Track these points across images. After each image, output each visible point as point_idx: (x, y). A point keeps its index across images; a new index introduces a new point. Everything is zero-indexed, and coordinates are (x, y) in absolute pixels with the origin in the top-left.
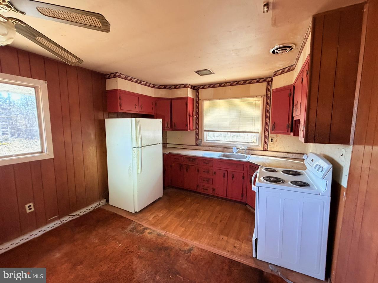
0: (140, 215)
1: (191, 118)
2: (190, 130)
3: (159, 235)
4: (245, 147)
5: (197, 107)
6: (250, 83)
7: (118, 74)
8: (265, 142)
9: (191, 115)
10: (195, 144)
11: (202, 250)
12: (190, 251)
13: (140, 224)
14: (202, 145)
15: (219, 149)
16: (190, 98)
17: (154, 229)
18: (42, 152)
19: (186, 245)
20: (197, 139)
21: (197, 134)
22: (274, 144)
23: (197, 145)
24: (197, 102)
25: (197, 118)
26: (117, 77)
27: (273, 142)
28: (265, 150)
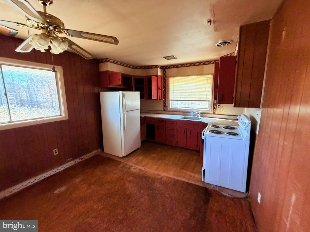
0: (126, 159)
1: (160, 90)
2: (159, 99)
3: (140, 170)
4: (200, 112)
5: (165, 82)
6: (204, 64)
7: (108, 60)
8: (214, 108)
9: (160, 88)
10: (163, 110)
11: (169, 178)
12: (161, 178)
13: (126, 164)
14: (168, 110)
15: (181, 113)
16: (160, 75)
17: (137, 166)
18: (61, 115)
19: (159, 175)
20: (164, 106)
21: (164, 103)
22: (220, 109)
23: (164, 110)
24: (164, 79)
25: (165, 91)
26: (107, 62)
27: (219, 108)
28: (214, 113)
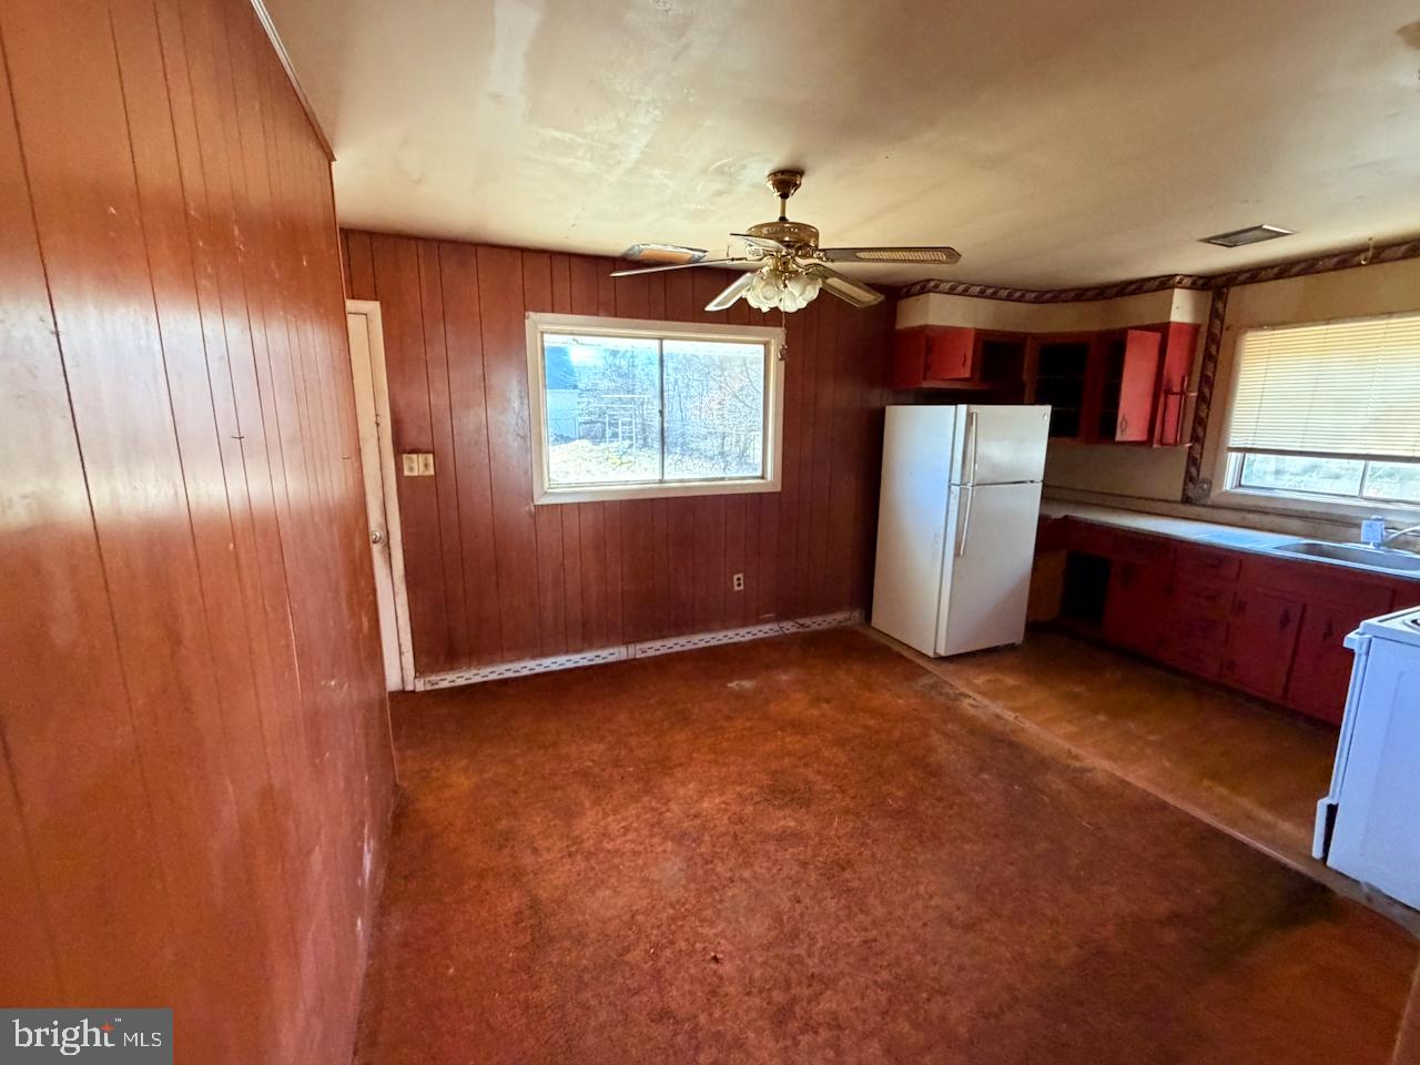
1: (1173, 400)
2: (1161, 442)
5: (1210, 357)
7: (932, 284)
9: (1177, 389)
10: (1179, 496)
11: (1125, 783)
14: (1209, 503)
15: (1294, 524)
16: (1181, 325)
17: (986, 702)
18: (763, 477)
19: (1076, 758)
20: (1189, 478)
21: (1193, 461)
23: (1186, 500)
24: (1213, 339)
25: (1204, 400)
26: (928, 292)
